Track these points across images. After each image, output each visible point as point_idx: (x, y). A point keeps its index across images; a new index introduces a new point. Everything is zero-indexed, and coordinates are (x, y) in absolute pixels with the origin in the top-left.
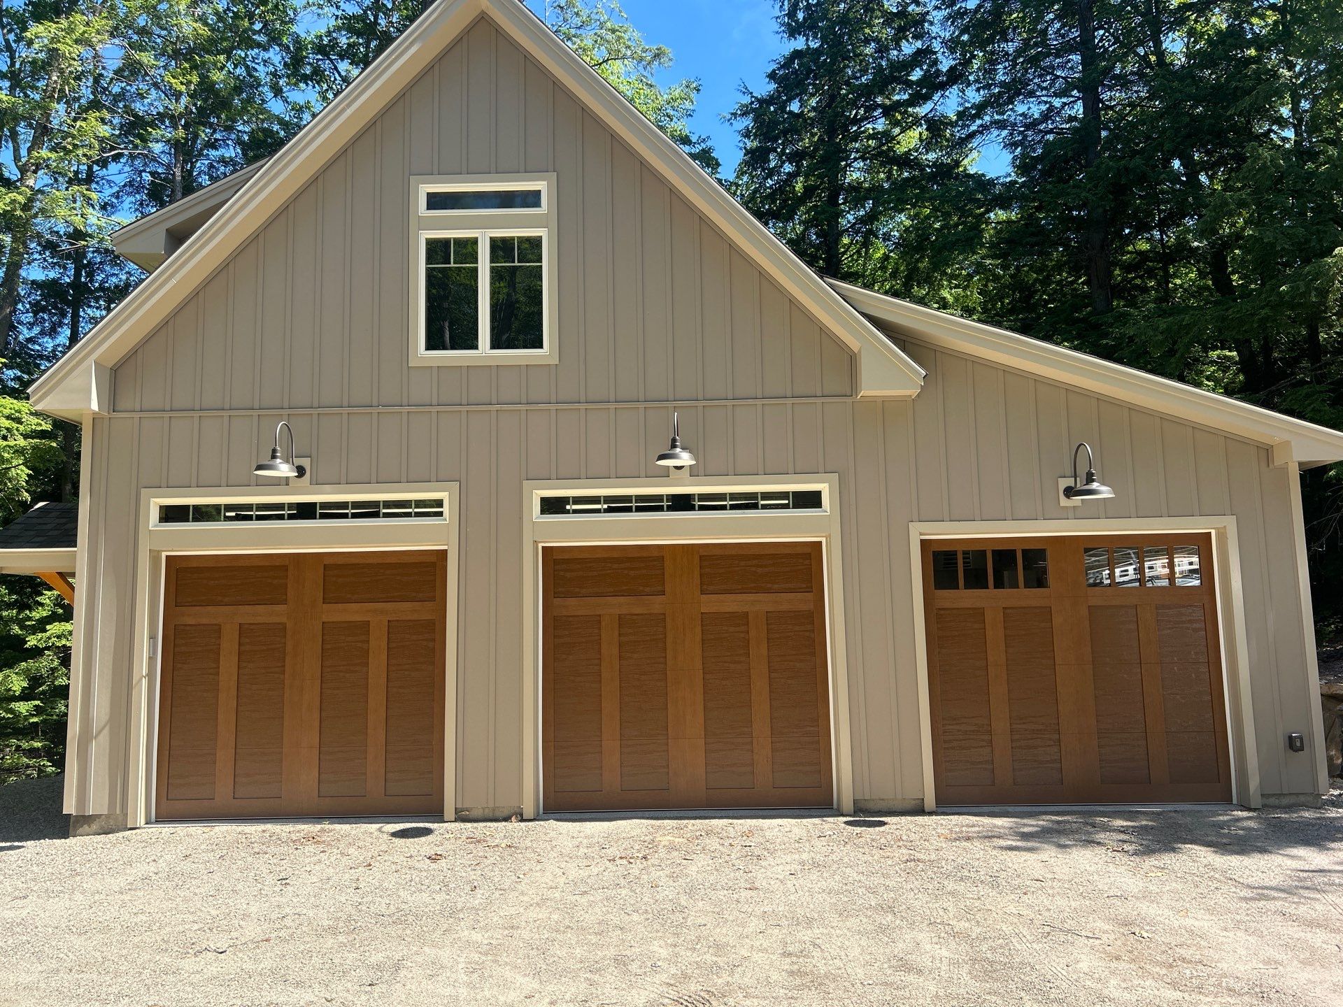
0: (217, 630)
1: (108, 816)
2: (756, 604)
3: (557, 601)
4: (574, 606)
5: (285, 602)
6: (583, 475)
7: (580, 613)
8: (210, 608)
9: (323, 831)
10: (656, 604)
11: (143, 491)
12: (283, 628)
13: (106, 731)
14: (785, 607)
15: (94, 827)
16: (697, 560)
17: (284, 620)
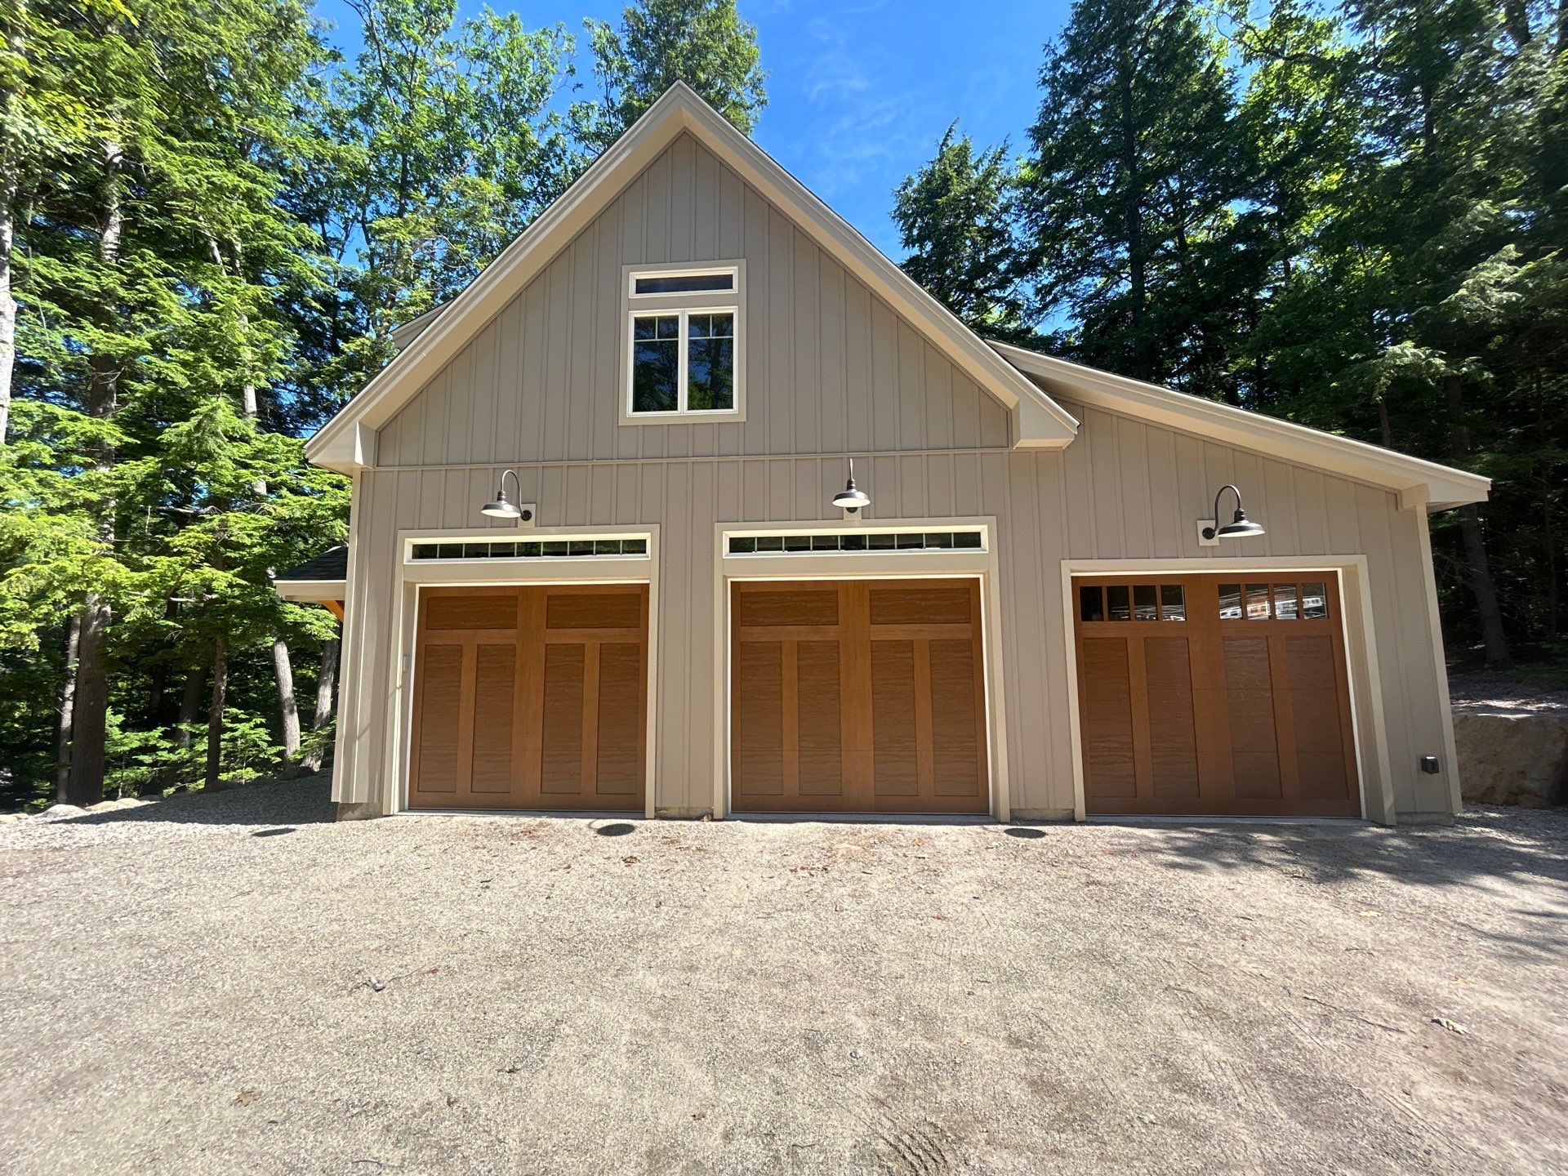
0: (459, 650)
1: (368, 805)
2: (920, 633)
3: (744, 629)
4: (758, 634)
5: (514, 627)
6: (767, 518)
7: (762, 640)
8: (454, 631)
9: (541, 824)
10: (830, 633)
11: (400, 532)
12: (511, 650)
13: (367, 734)
14: (945, 636)
15: (357, 813)
16: (867, 592)
17: (514, 642)
